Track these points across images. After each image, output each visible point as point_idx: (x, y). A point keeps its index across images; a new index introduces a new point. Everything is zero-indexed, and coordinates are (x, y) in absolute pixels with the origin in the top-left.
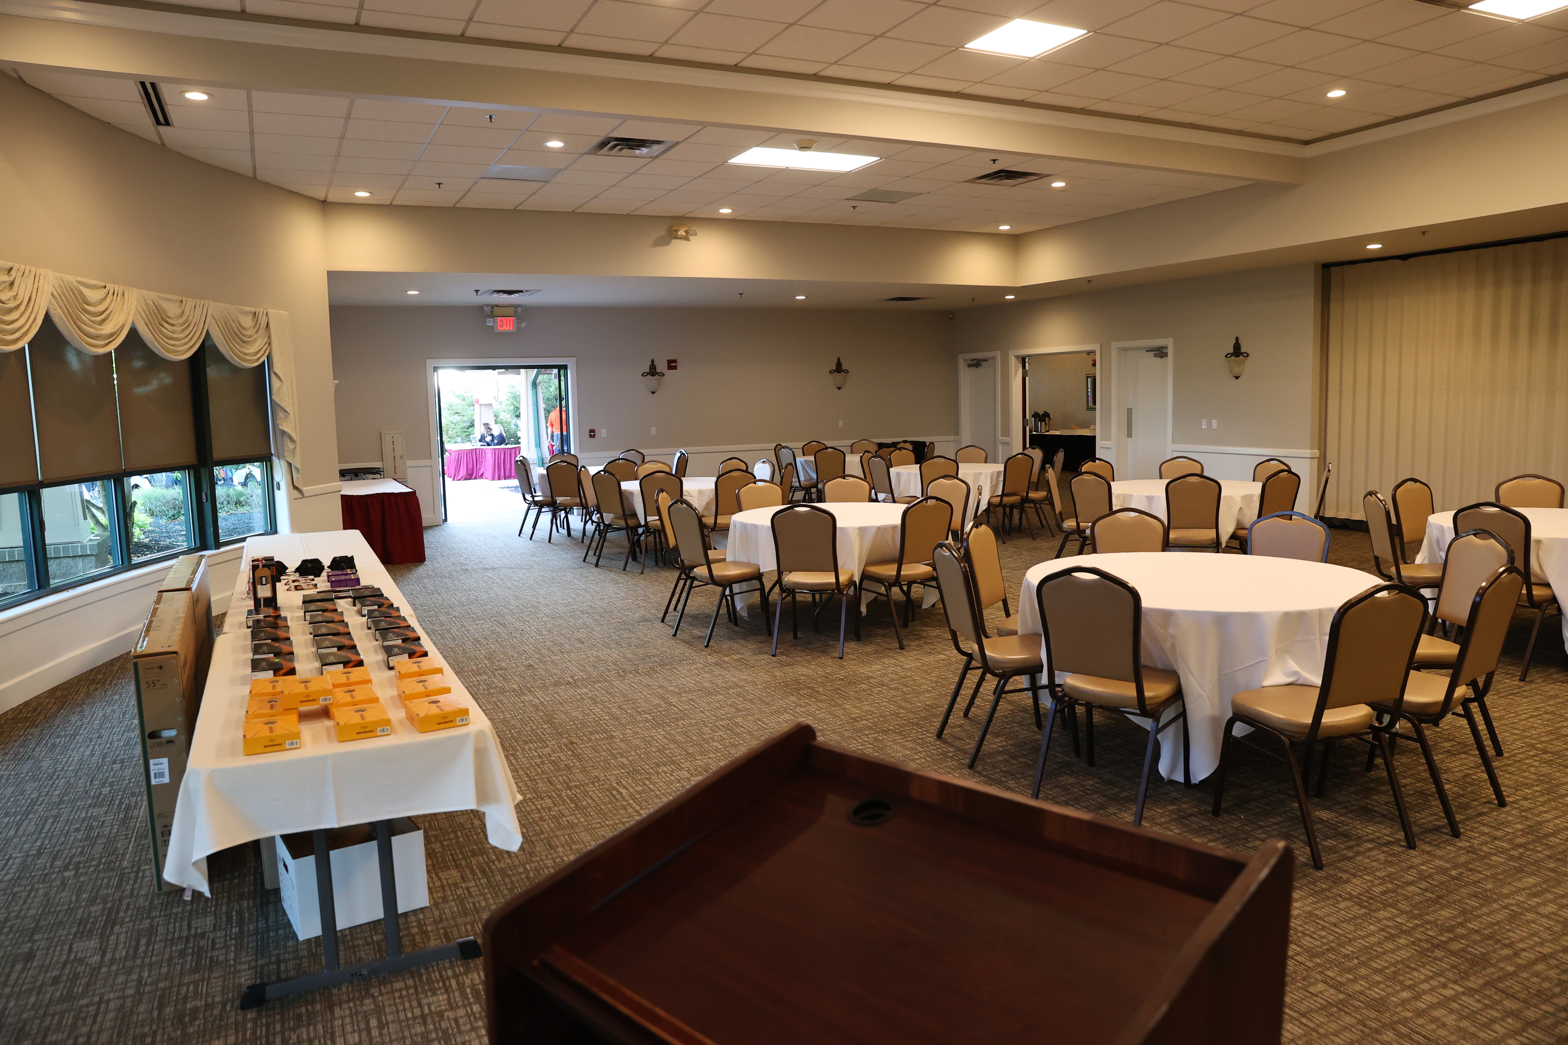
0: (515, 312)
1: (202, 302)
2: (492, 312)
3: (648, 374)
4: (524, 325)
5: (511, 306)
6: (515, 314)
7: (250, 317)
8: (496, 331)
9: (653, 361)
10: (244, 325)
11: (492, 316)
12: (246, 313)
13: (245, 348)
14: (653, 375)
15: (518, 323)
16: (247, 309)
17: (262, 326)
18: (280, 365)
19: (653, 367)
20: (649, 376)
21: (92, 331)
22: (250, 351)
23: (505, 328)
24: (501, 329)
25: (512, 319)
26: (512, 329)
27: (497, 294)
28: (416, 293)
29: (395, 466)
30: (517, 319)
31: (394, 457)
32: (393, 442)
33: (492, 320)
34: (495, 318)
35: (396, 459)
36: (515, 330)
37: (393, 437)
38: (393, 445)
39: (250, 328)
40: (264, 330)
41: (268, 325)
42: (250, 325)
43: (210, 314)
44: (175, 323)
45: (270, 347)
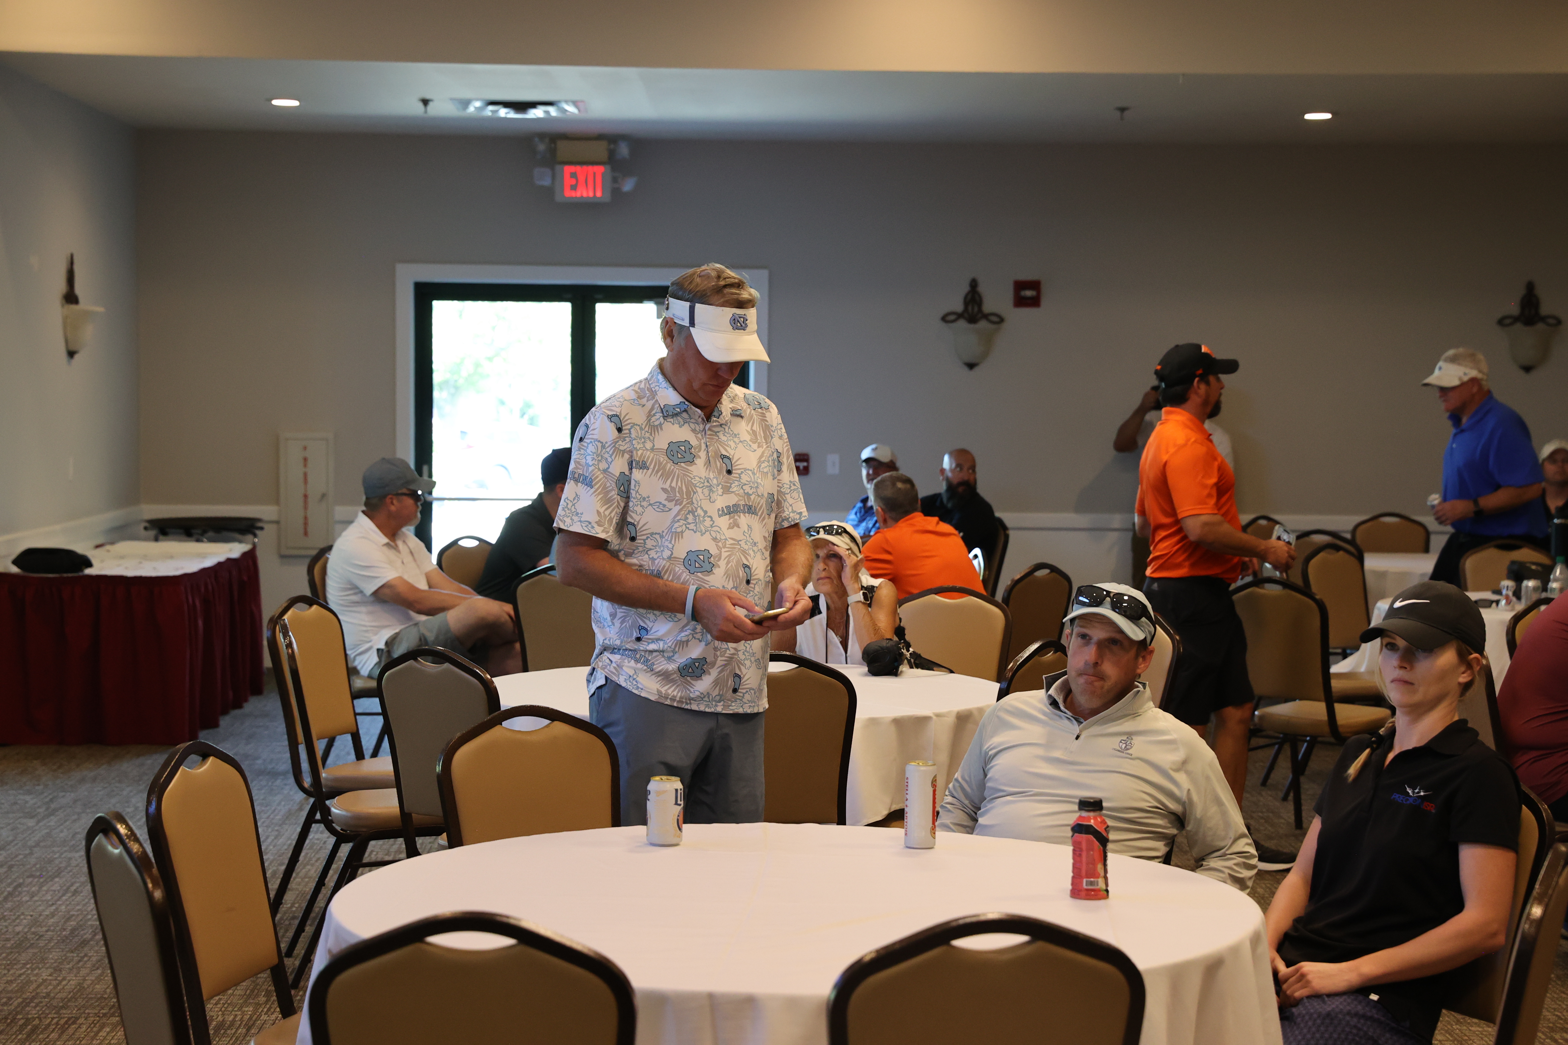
0: (612, 154)
2: (553, 151)
3: (960, 316)
4: (628, 185)
5: (600, 137)
6: (612, 160)
8: (558, 198)
9: (974, 284)
11: (552, 160)
14: (972, 319)
15: (615, 180)
19: (973, 298)
20: (962, 324)
23: (584, 193)
24: (573, 194)
25: (599, 170)
26: (599, 194)
27: (491, 108)
28: (295, 103)
29: (306, 518)
30: (613, 169)
31: (306, 496)
32: (305, 459)
33: (548, 171)
34: (558, 167)
35: (310, 500)
36: (607, 198)
37: (305, 448)
38: (305, 466)
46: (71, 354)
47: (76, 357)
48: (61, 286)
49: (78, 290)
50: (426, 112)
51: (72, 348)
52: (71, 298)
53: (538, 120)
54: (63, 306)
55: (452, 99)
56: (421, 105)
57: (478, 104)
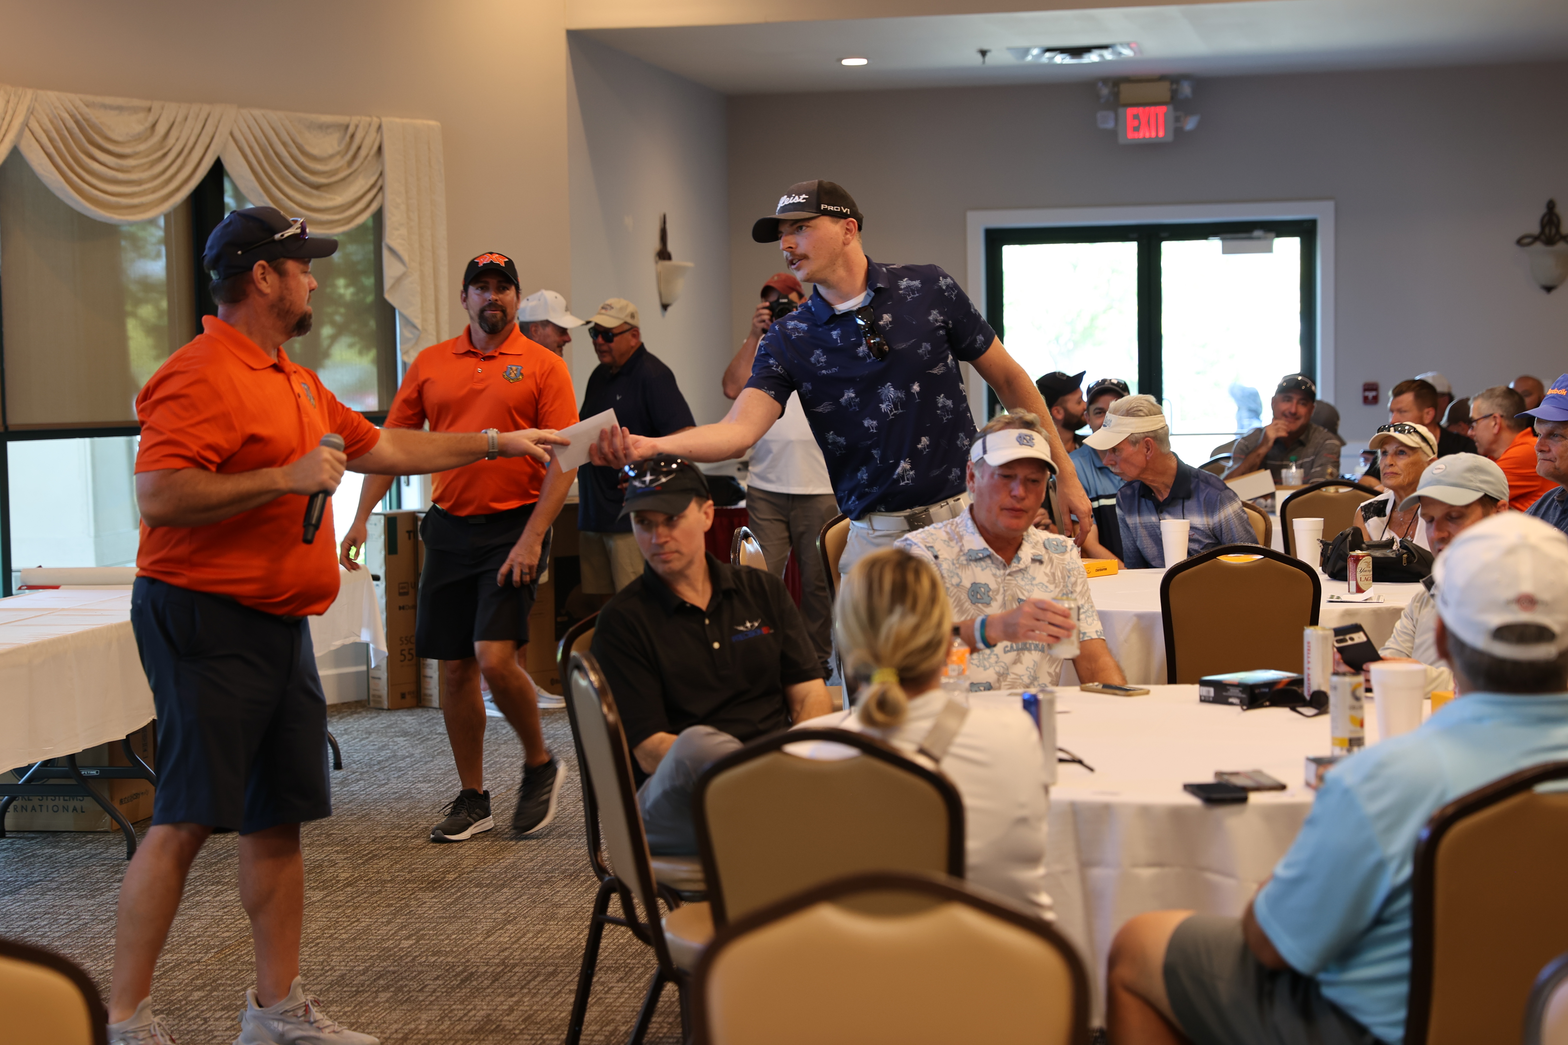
0: (1174, 94)
1: (206, 108)
2: (1116, 95)
3: (1536, 239)
4: (1190, 124)
5: (1162, 78)
6: (1174, 100)
7: (336, 135)
8: (1121, 140)
9: (1551, 206)
10: (315, 151)
11: (1115, 103)
12: (324, 128)
13: (318, 198)
14: (1550, 241)
15: (1177, 119)
16: (327, 119)
17: (363, 153)
18: (403, 231)
19: (1551, 219)
20: (1539, 246)
22: (330, 204)
23: (1147, 134)
24: (1136, 135)
25: (1161, 110)
26: (1161, 134)
27: (1048, 55)
28: (863, 62)
30: (1176, 109)
33: (1111, 115)
34: (1121, 110)
36: (1170, 138)
39: (332, 157)
40: (369, 158)
41: (380, 149)
42: (330, 151)
43: (224, 130)
44: (127, 150)
45: (380, 196)
46: (665, 307)
47: (670, 309)
48: (655, 244)
49: (671, 248)
50: (984, 62)
51: (665, 301)
52: (664, 254)
53: (1094, 64)
54: (656, 263)
55: (1009, 49)
56: (979, 56)
57: (1035, 52)
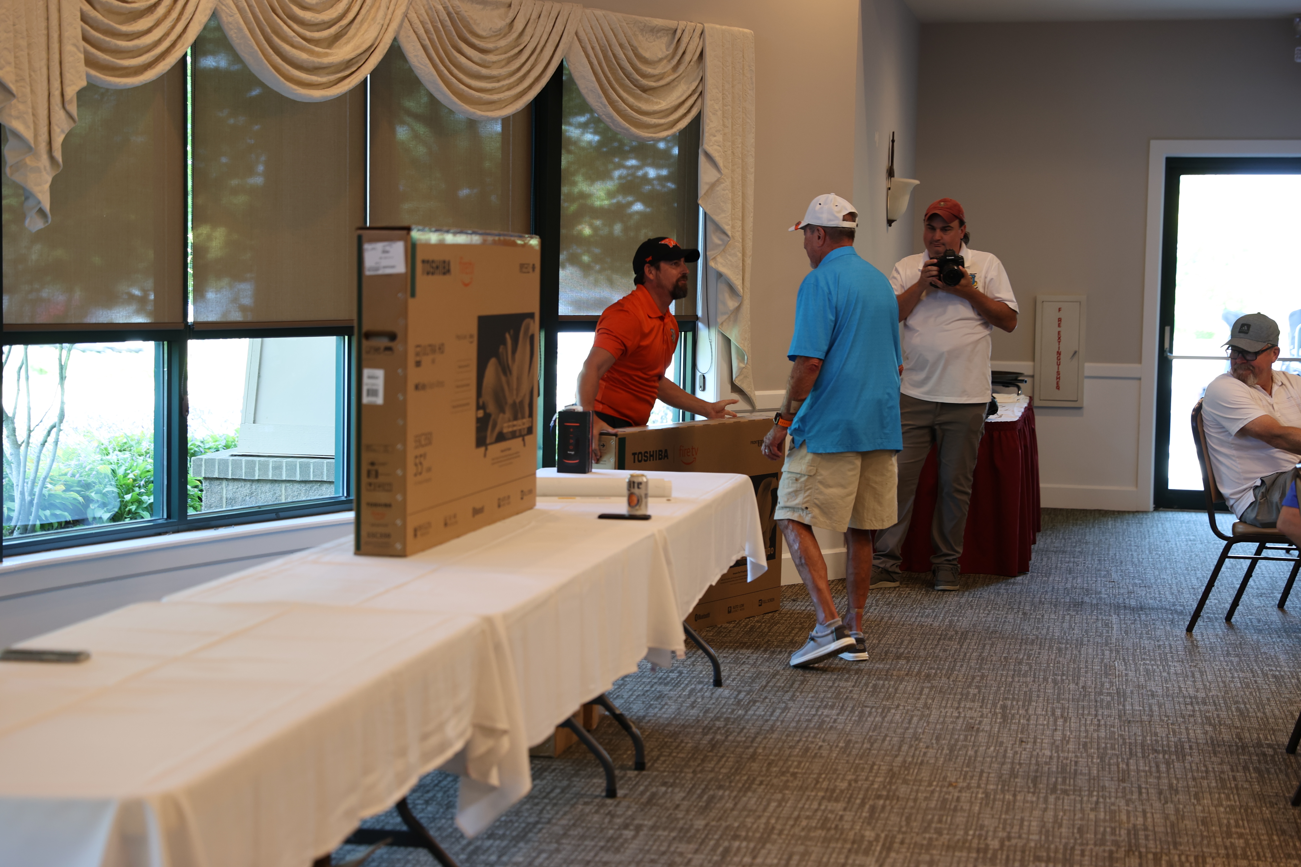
1: (557, 6)
7: (665, 40)
10: (647, 55)
12: (655, 31)
13: (647, 101)
16: (659, 22)
17: (687, 58)
18: (719, 138)
21: (303, 56)
22: (656, 108)
29: (1058, 373)
31: (1059, 353)
32: (1060, 320)
35: (1062, 356)
37: (1060, 310)
38: (1059, 326)
39: (661, 60)
40: (692, 63)
41: (701, 54)
42: (660, 55)
43: (571, 29)
44: (490, 46)
45: (700, 101)
46: (890, 222)
47: (893, 224)
48: (886, 162)
49: (895, 164)
51: (890, 217)
52: (891, 172)
54: (886, 180)
